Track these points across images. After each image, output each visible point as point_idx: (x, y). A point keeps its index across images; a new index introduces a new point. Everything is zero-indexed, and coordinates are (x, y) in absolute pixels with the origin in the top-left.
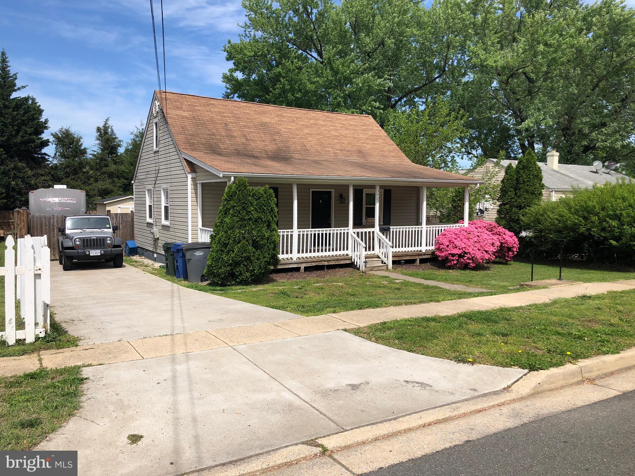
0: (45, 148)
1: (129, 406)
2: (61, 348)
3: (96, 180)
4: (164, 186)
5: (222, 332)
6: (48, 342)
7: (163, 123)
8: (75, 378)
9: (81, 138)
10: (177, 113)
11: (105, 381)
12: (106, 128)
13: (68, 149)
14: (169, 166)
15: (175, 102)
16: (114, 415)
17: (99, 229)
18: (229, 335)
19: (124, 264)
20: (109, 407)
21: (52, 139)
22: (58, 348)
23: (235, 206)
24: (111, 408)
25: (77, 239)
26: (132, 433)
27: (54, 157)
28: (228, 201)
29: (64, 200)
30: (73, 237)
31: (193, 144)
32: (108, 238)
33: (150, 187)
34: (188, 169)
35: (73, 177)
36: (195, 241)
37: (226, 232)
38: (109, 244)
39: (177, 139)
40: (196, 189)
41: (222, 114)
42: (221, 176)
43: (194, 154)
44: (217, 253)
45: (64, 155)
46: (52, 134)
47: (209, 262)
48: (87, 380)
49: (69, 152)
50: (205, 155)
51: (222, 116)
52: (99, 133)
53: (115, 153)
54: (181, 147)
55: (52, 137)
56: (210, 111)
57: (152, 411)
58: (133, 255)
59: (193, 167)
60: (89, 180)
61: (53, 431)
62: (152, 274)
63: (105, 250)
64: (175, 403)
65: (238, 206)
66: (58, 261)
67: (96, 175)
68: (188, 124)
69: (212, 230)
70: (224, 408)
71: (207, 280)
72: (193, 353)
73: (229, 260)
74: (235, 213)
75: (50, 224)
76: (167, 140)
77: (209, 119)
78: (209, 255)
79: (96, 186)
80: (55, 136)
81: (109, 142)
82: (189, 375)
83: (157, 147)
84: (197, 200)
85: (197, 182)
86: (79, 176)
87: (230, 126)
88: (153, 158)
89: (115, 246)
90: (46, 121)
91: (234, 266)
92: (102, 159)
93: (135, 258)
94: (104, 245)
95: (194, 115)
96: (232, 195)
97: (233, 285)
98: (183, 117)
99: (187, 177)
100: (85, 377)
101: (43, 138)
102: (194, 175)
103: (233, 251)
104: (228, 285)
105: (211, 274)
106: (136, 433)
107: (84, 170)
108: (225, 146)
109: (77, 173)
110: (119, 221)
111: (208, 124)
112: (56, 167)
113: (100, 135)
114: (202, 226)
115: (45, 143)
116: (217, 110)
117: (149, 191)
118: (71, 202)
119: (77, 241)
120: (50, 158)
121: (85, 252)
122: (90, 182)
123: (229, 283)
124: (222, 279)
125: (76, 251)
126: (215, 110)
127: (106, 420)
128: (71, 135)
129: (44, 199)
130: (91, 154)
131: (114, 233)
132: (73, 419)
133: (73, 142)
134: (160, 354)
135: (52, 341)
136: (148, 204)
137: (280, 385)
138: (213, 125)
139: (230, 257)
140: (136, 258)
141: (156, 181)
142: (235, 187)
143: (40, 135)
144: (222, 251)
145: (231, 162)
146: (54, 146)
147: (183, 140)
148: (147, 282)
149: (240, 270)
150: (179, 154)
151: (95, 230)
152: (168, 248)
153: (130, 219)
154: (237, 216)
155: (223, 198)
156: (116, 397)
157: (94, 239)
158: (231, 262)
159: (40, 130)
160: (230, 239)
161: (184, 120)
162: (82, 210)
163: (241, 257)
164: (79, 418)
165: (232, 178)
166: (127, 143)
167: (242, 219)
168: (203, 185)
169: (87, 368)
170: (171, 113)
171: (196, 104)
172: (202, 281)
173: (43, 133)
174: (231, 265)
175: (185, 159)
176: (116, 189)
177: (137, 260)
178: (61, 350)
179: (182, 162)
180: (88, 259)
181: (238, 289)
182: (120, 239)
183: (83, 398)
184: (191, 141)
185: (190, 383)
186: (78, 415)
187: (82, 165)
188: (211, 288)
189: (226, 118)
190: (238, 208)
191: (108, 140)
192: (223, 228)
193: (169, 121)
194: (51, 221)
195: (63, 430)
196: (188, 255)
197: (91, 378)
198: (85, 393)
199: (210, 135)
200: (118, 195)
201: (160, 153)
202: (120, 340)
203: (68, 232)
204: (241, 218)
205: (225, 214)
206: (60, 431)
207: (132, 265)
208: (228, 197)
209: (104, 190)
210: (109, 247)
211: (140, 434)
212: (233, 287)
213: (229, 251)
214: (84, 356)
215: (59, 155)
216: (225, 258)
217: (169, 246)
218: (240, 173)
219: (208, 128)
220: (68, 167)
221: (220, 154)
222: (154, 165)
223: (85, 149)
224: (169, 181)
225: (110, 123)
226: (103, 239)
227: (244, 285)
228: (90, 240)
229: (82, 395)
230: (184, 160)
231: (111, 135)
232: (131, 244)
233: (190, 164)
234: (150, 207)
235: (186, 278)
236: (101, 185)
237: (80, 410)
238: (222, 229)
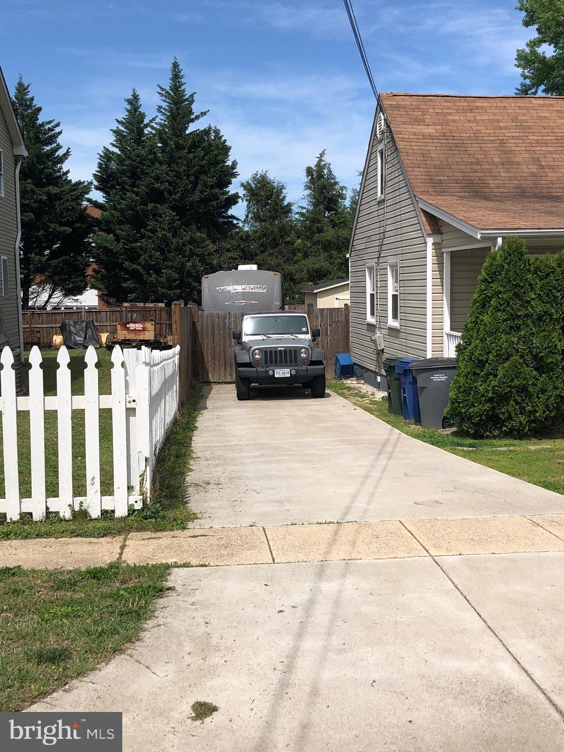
0: (233, 207)
1: (217, 648)
2: (161, 530)
3: (306, 256)
4: (392, 260)
5: (428, 525)
6: (146, 519)
7: (391, 151)
8: (150, 586)
9: (283, 187)
10: (415, 131)
11: (198, 597)
12: (320, 167)
13: (265, 206)
14: (399, 225)
15: (413, 110)
16: (188, 660)
17: (291, 334)
18: (437, 534)
19: (327, 391)
20: (185, 644)
21: (242, 192)
22: (156, 531)
23: (500, 292)
24: (188, 647)
25: (257, 351)
26: (202, 700)
27: (245, 221)
28: (489, 282)
29: (249, 288)
30: (251, 347)
31: (440, 182)
32: (303, 350)
33: (372, 263)
34: (428, 228)
35: (271, 251)
36: (438, 355)
37: (483, 340)
38: (304, 359)
39: (411, 177)
40: (440, 263)
41: (496, 124)
42: (479, 237)
43: (439, 200)
44: (467, 377)
45: (259, 217)
46: (242, 185)
47: (452, 394)
48: (170, 591)
49: (265, 212)
50: (458, 202)
51: (495, 128)
52: (309, 178)
53: (333, 210)
54: (419, 190)
55: (242, 188)
56: (475, 121)
57: (251, 663)
58: (346, 378)
59: (436, 225)
60: (294, 256)
61: (79, 674)
62: (368, 411)
63: (297, 368)
64: (293, 655)
65: (505, 292)
66: (235, 385)
67: (305, 245)
68: (434, 148)
69: (460, 334)
70: (377, 676)
71: (451, 426)
72: (359, 561)
73: (488, 391)
74: (500, 305)
75: (225, 327)
76: (397, 180)
77: (472, 135)
78: (452, 382)
79: (304, 265)
80: (246, 186)
81: (324, 190)
82: (337, 603)
83: (382, 193)
84: (442, 282)
85: (443, 250)
86: (279, 250)
87: (511, 145)
88: (375, 214)
89: (313, 363)
90: (234, 164)
91: (497, 403)
92: (314, 220)
93: (349, 382)
94: (296, 361)
95: (443, 131)
96: (495, 272)
97: (495, 437)
98: (424, 137)
99: (426, 243)
100: (169, 584)
101: (229, 191)
102: (438, 238)
103: (496, 376)
104: (488, 437)
105: (457, 415)
106: (208, 700)
107: (289, 239)
108: (497, 182)
109: (277, 245)
110: (327, 322)
111: (470, 145)
112: (247, 238)
113: (312, 181)
114: (452, 329)
115: (233, 200)
116: (486, 117)
117: (371, 269)
118: (260, 291)
119: (256, 354)
120: (240, 222)
121: (267, 372)
122: (295, 258)
123: (488, 433)
124: (477, 425)
125: (255, 369)
126: (484, 118)
127: (172, 667)
128: (269, 183)
129: (222, 288)
130: (297, 213)
131: (313, 340)
132: (119, 658)
133: (271, 195)
134: (304, 557)
135: (152, 518)
136: (369, 291)
137: (500, 646)
138: (478, 145)
139: (489, 386)
140: (351, 382)
141: (380, 252)
142: (501, 256)
143: (227, 187)
144: (475, 374)
145: (504, 210)
146: (245, 203)
147: (423, 177)
148: (352, 424)
149: (508, 411)
150: (415, 202)
151: (286, 336)
152: (390, 367)
153: (343, 318)
154: (504, 310)
155: (480, 277)
156: (202, 629)
157: (281, 351)
158: (490, 395)
159: (225, 179)
160: (489, 352)
161: (427, 141)
162: (276, 303)
163: (510, 387)
164: (128, 657)
165: (500, 240)
166: (354, 190)
167: (514, 317)
168: (453, 254)
169: (181, 569)
170: (405, 131)
171: (449, 111)
172: (444, 427)
173: (231, 183)
174: (490, 400)
175: (424, 211)
176: (335, 269)
177: (352, 386)
178: (159, 534)
179: (419, 217)
180: (272, 383)
181: (503, 446)
182: (322, 351)
183: (150, 623)
184: (437, 178)
185: (334, 618)
186: (129, 651)
187: (284, 231)
188: (456, 440)
189: (503, 131)
190: (505, 296)
191: (323, 187)
192: (478, 333)
193: (401, 145)
194: (227, 321)
195: (95, 675)
196: (421, 380)
197: (178, 588)
198: (156, 614)
199: (471, 163)
200: (337, 278)
201: (388, 203)
202: (252, 524)
203: (245, 339)
204: (512, 315)
205: (483, 306)
206: (92, 676)
207: (340, 394)
208: (488, 275)
209: (317, 271)
210: (304, 364)
211: (214, 704)
212: (495, 441)
213: (488, 375)
214: (186, 548)
215: (251, 218)
216: (481, 388)
217: (392, 364)
218: (515, 229)
219: (469, 152)
220: (264, 235)
221: (486, 198)
222: (378, 225)
223: (289, 205)
224: (399, 251)
225: (327, 159)
226: (295, 351)
227: (515, 439)
228: (276, 352)
229: (150, 618)
230: (421, 213)
231: (328, 179)
232: (344, 360)
233: (431, 218)
234: (372, 295)
235: (418, 420)
236: (312, 263)
237: (137, 643)
238: (475, 334)
